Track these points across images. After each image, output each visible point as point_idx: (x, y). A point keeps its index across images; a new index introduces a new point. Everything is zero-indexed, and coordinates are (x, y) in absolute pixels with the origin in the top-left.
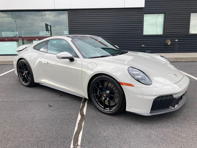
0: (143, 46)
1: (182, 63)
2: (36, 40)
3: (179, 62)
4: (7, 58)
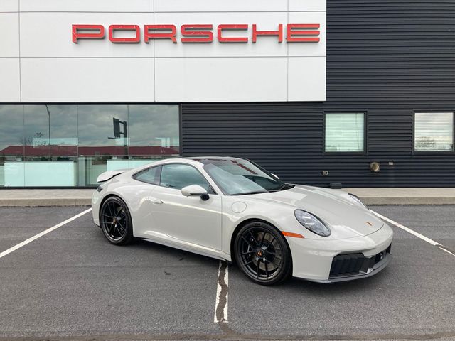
0: (325, 173)
1: (400, 207)
2: (114, 158)
3: (395, 205)
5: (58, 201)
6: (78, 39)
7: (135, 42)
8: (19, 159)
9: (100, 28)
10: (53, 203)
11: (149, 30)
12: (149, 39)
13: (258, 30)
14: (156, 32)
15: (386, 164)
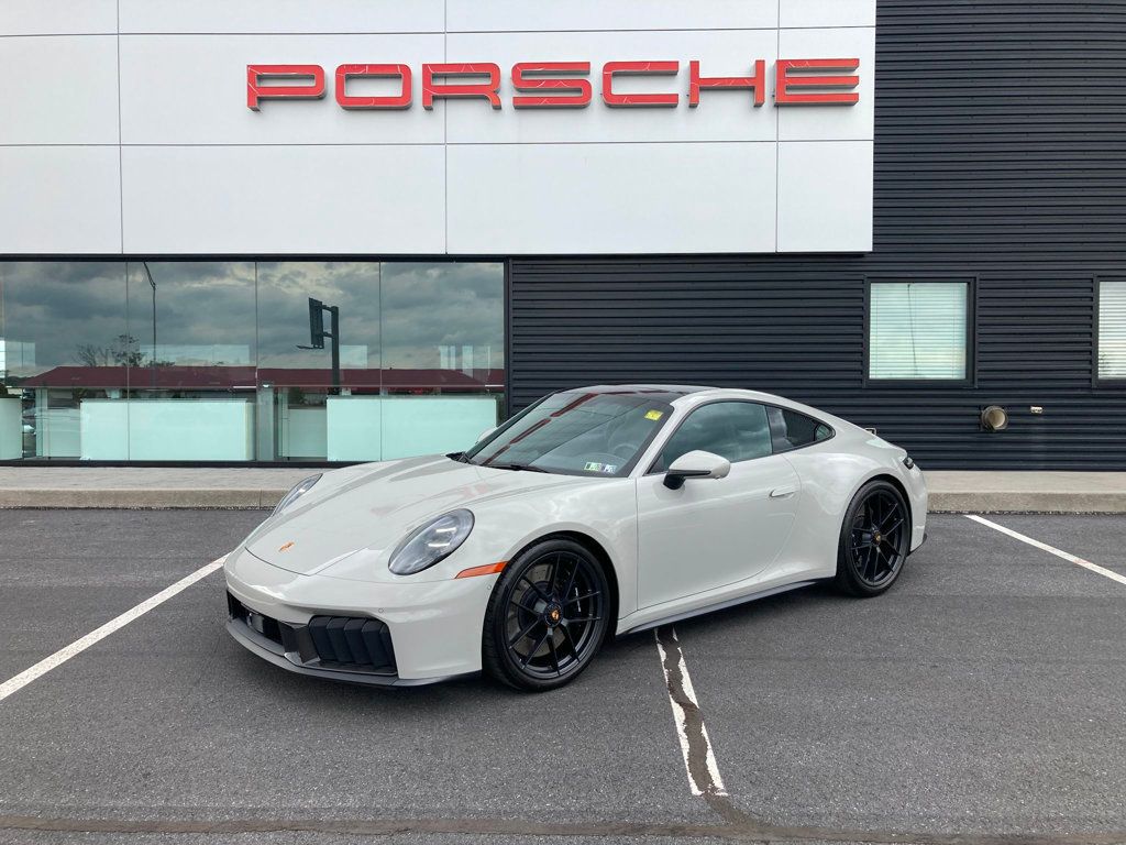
2: (343, 393)
5: (218, 495)
6: (261, 100)
7: (400, 106)
8: (115, 395)
9: (314, 72)
10: (205, 500)
11: (435, 77)
12: (434, 97)
13: (702, 75)
14: (450, 83)
15: (1024, 410)
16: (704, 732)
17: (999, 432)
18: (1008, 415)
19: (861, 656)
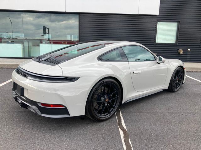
2: (43, 43)
4: (12, 61)
15: (186, 50)
16: (130, 141)
17: (181, 54)
18: (183, 51)
19: (166, 111)
